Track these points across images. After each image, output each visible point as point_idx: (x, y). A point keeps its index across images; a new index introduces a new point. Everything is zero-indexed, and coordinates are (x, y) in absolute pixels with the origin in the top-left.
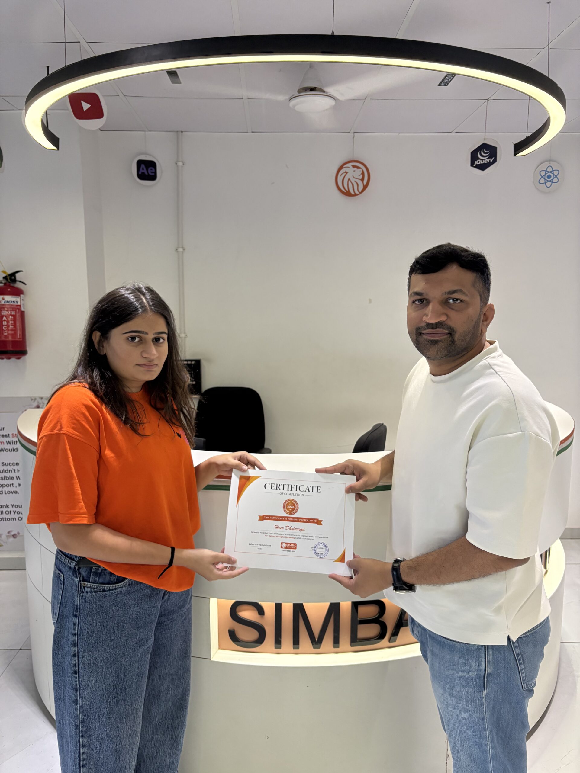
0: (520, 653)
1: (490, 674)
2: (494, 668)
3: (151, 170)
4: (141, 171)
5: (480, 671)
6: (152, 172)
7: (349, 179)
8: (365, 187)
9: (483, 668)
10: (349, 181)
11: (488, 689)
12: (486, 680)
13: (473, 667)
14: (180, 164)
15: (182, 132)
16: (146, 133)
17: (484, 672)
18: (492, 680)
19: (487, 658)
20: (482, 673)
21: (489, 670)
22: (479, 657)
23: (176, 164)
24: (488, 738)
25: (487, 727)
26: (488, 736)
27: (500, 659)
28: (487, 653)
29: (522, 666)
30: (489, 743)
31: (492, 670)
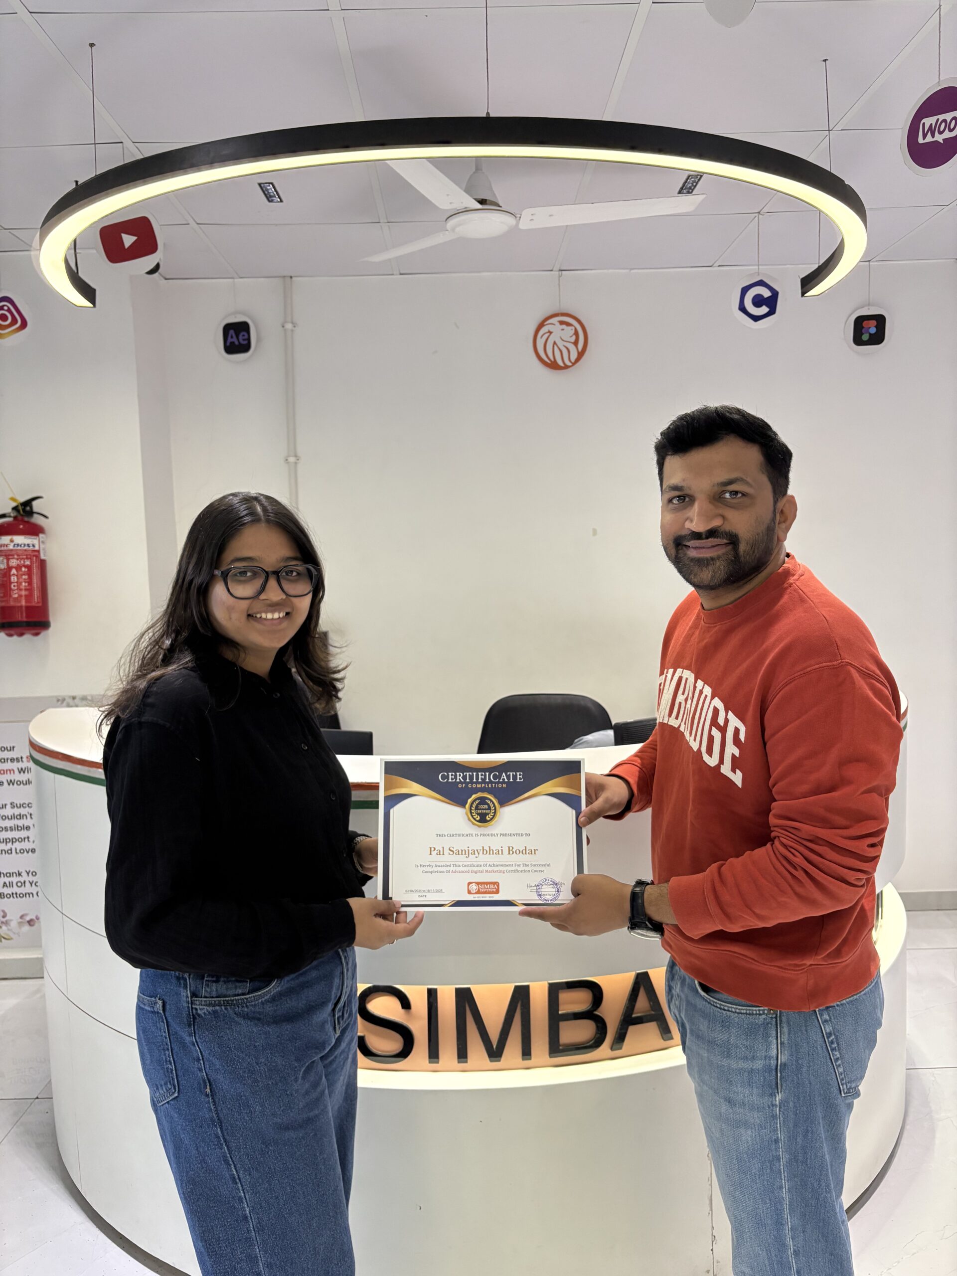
0: (832, 1032)
1: (785, 1065)
2: (792, 1056)
3: (243, 335)
4: (229, 340)
5: (770, 1059)
6: (244, 340)
7: (555, 343)
8: (581, 355)
9: (774, 1053)
10: (555, 346)
11: (784, 1091)
12: (779, 1074)
13: (758, 1053)
14: (289, 326)
15: (291, 277)
16: (236, 280)
17: (775, 1061)
18: (788, 1076)
19: (779, 1038)
20: (773, 1062)
21: (784, 1058)
22: (766, 1037)
23: (283, 327)
24: (784, 1173)
25: (781, 1156)
26: (784, 1172)
27: (801, 1040)
28: (779, 1031)
29: (837, 1054)
30: (785, 1183)
31: (788, 1058)
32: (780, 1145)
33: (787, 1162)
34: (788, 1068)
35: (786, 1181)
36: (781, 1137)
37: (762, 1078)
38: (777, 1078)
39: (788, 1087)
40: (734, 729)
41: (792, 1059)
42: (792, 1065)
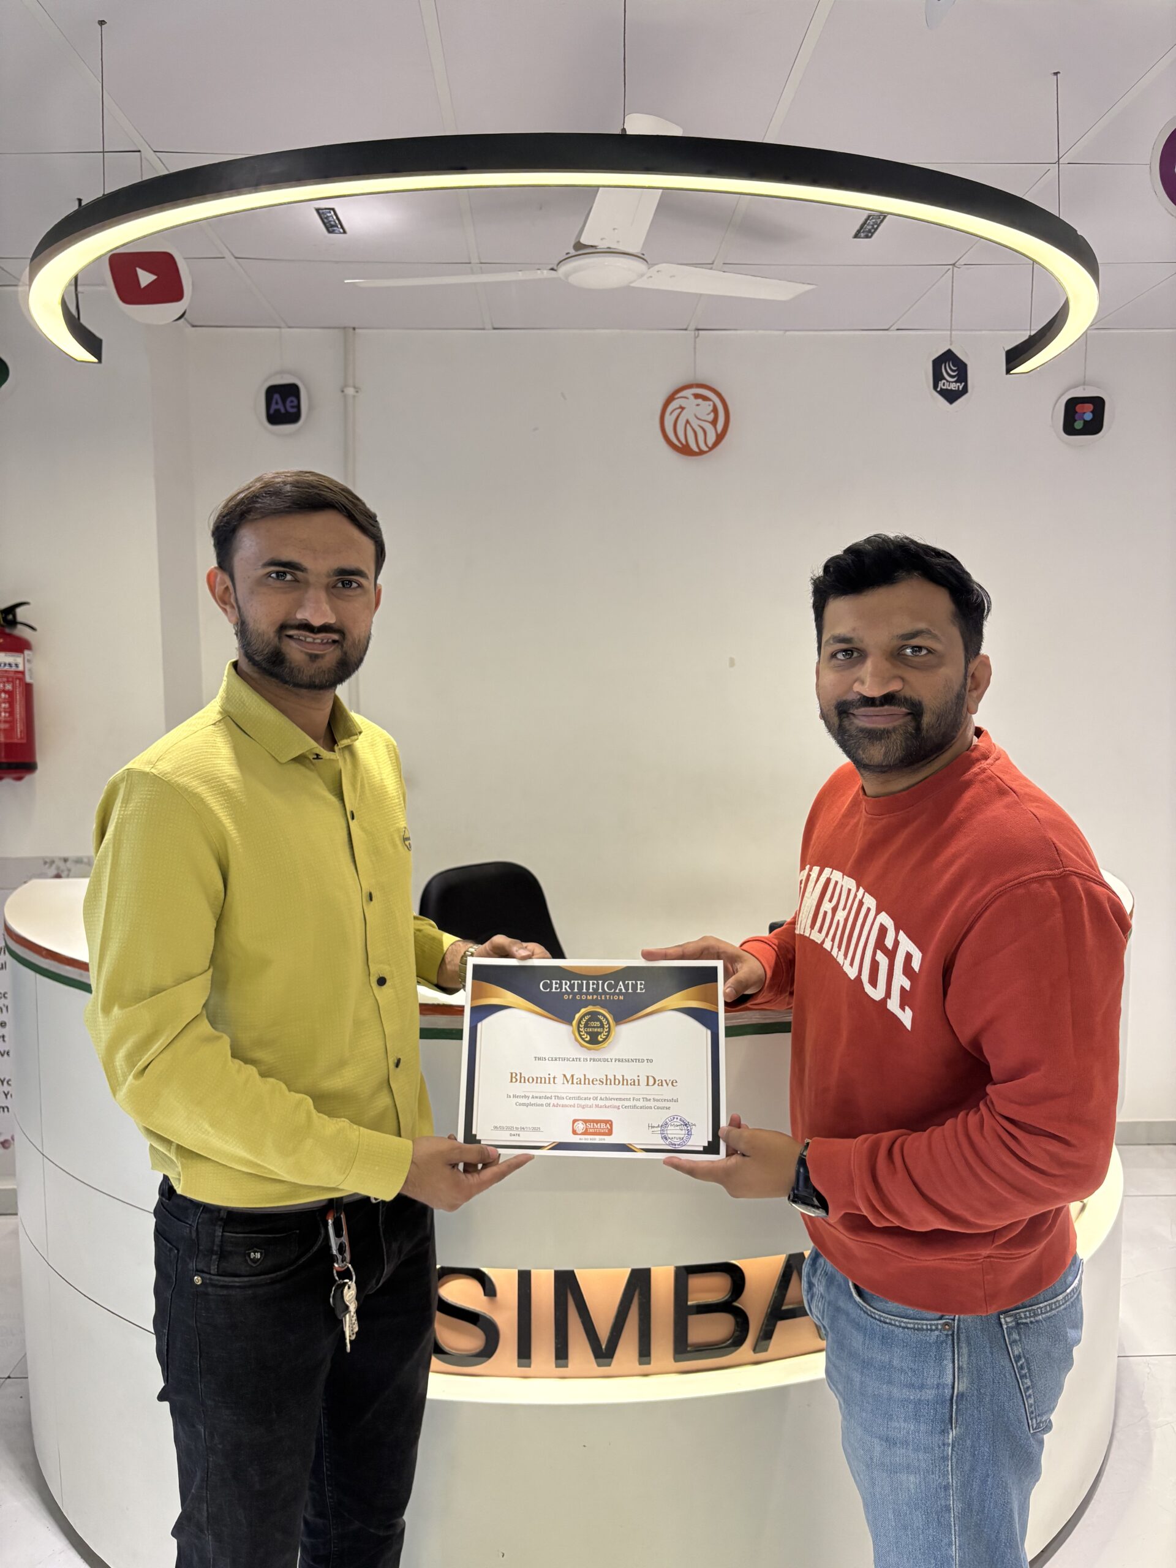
0: (1022, 1354)
1: (962, 1395)
2: (972, 1383)
3: (292, 402)
4: (274, 407)
5: (944, 1388)
6: (292, 407)
7: (688, 422)
8: (720, 438)
9: (949, 1381)
10: (688, 425)
11: (960, 1428)
12: (954, 1407)
13: (928, 1379)
14: (350, 391)
15: (354, 329)
16: (283, 330)
17: (951, 1391)
18: (966, 1409)
19: (956, 1362)
20: (947, 1392)
21: (961, 1386)
22: (940, 1359)
23: (343, 391)
24: (955, 1527)
25: (952, 1506)
26: (954, 1524)
27: (985, 1364)
28: (956, 1350)
29: (1028, 1382)
30: (955, 1538)
31: (967, 1387)
32: (951, 1492)
33: (958, 1513)
34: (966, 1399)
35: (957, 1537)
36: (952, 1482)
37: (932, 1411)
38: (952, 1411)
39: (964, 1421)
40: (905, 955)
41: (973, 1388)
42: (973, 1395)
